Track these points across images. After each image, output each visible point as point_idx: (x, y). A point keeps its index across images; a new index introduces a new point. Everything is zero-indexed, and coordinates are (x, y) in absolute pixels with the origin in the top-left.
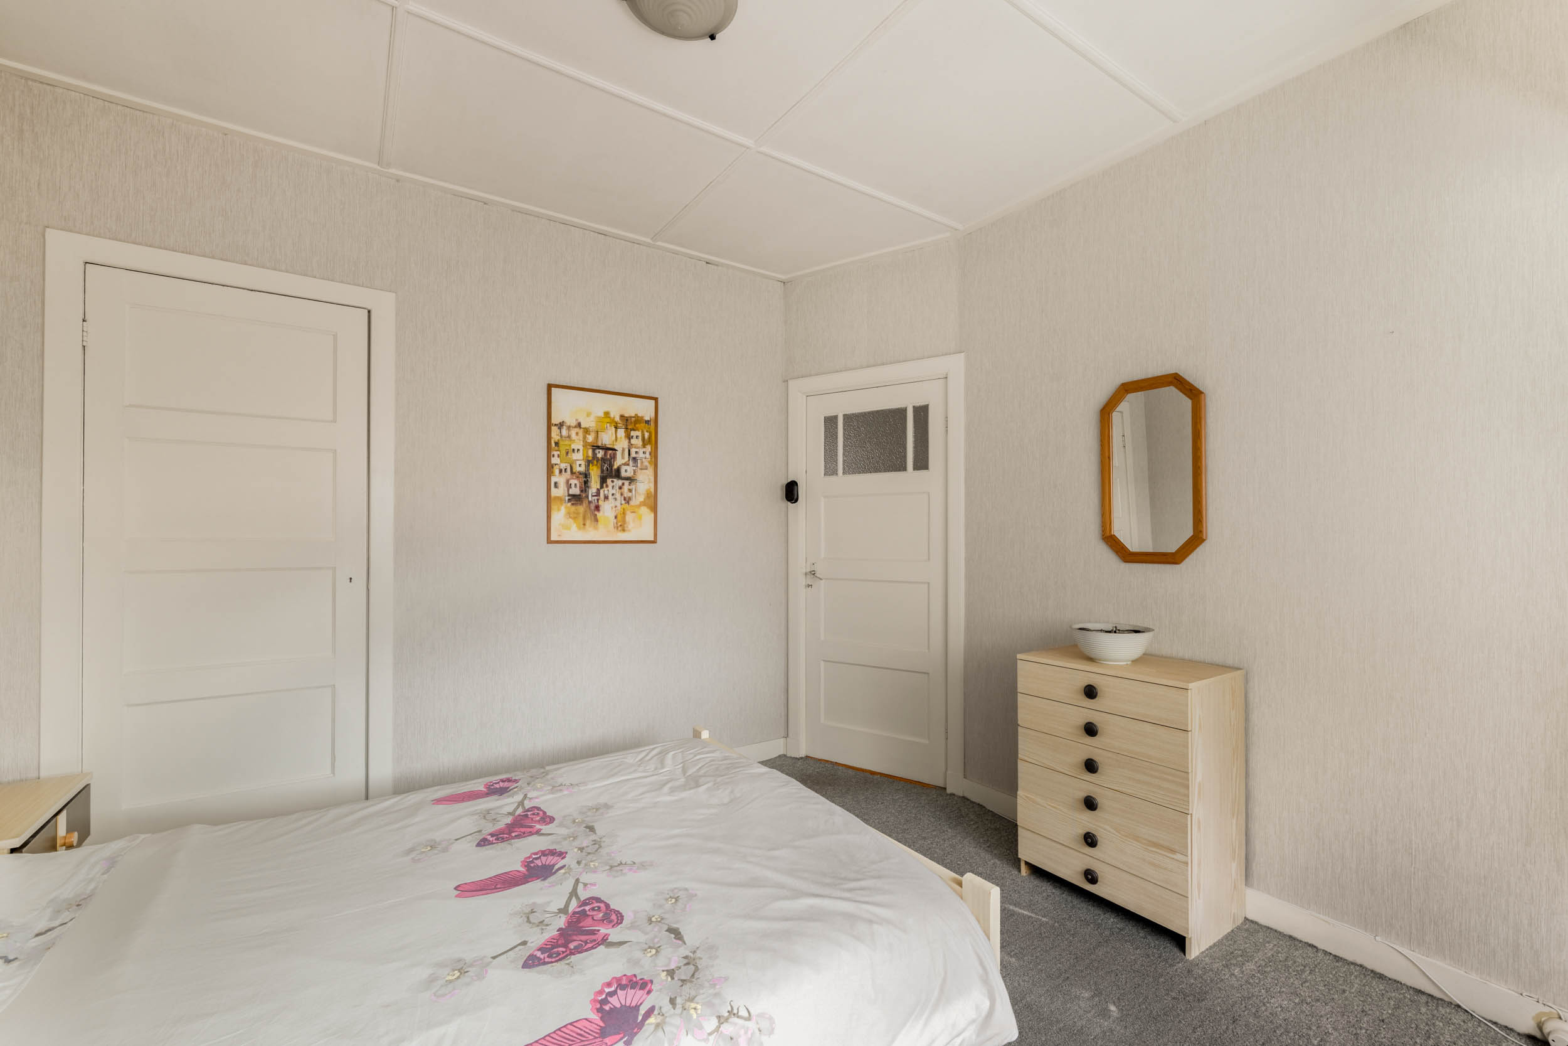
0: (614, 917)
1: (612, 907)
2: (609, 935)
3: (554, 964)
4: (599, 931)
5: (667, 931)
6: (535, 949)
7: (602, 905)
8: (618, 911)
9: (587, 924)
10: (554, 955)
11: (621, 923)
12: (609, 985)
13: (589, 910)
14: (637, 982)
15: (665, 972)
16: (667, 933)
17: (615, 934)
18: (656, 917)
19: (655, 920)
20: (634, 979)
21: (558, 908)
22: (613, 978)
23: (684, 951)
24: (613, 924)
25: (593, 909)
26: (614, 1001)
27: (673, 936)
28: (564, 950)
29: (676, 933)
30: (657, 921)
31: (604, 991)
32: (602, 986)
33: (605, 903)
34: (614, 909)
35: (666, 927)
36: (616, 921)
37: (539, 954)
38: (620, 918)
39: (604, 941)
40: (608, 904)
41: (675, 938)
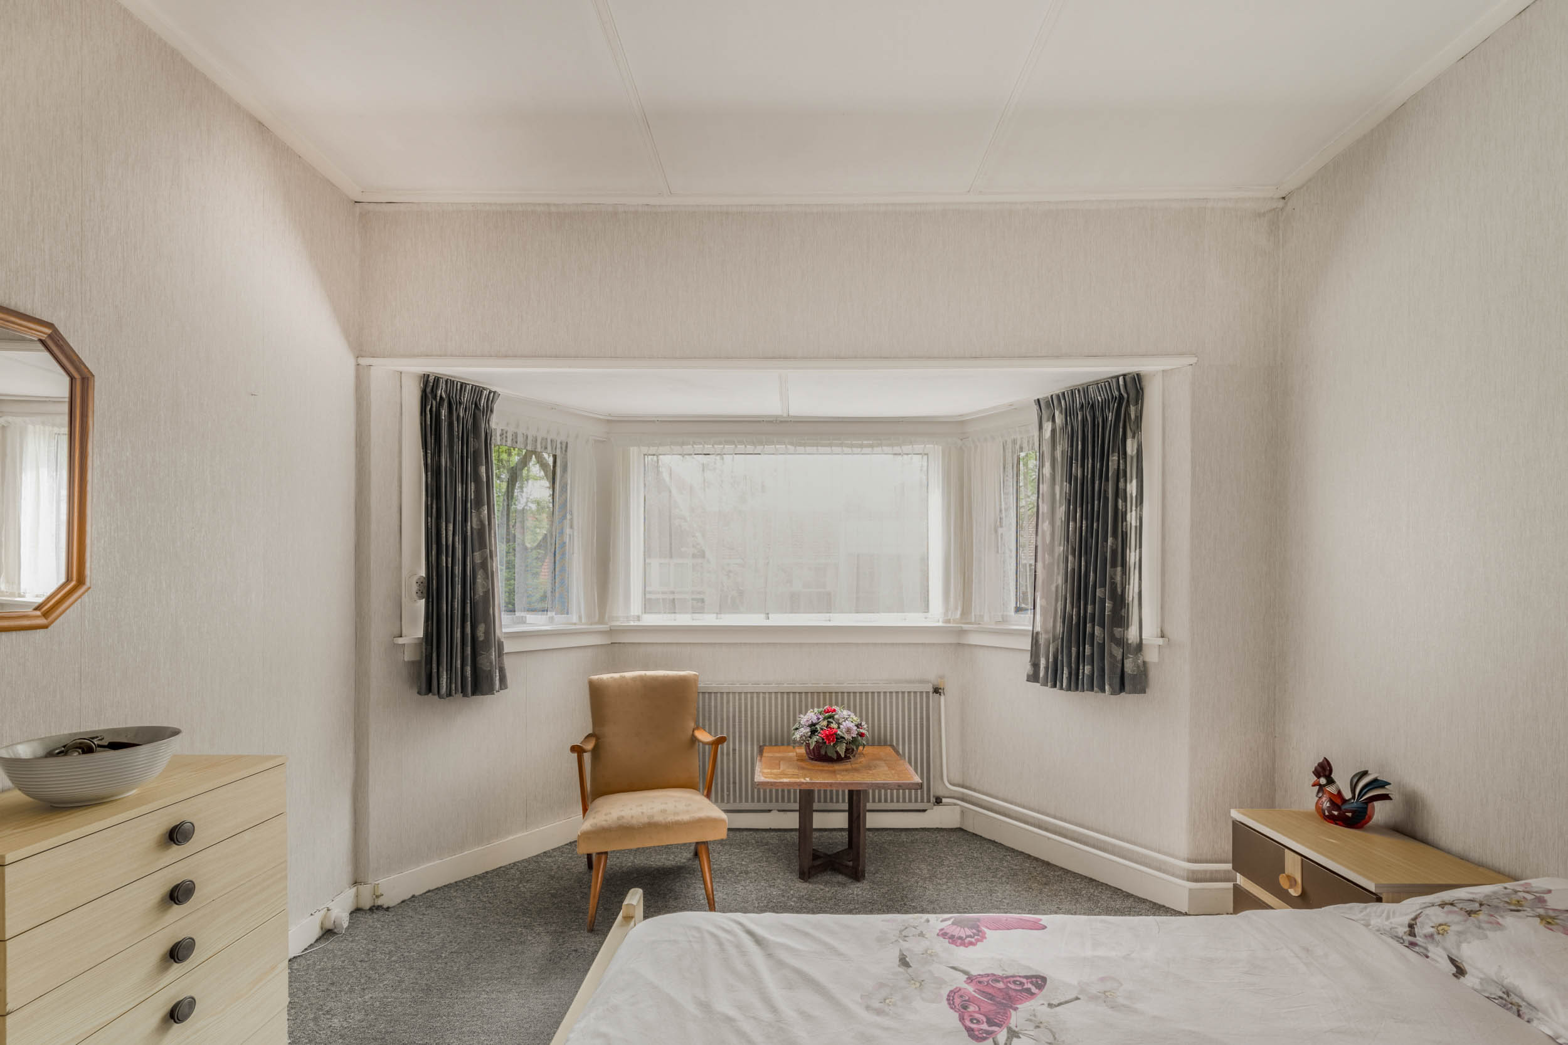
0: (958, 1001)
1: (957, 1015)
2: (965, 982)
3: (1018, 974)
4: (975, 991)
5: (910, 966)
6: (1039, 996)
7: (968, 1023)
8: (952, 1008)
9: (988, 1006)
10: (1018, 983)
11: (951, 991)
12: (971, 944)
13: (983, 1023)
14: (950, 938)
15: (926, 936)
16: (911, 964)
17: (960, 981)
18: (914, 986)
19: (916, 983)
20: (951, 941)
21: (1020, 1039)
22: (967, 947)
23: (905, 945)
24: (959, 993)
25: (978, 1022)
26: (969, 932)
27: (907, 959)
28: (1009, 985)
29: (904, 962)
30: (916, 981)
31: (975, 940)
32: (976, 944)
33: (963, 1024)
34: (956, 1011)
35: (910, 970)
36: (956, 996)
37: (1034, 989)
38: (950, 999)
39: (970, 979)
40: (960, 1021)
41: (907, 957)
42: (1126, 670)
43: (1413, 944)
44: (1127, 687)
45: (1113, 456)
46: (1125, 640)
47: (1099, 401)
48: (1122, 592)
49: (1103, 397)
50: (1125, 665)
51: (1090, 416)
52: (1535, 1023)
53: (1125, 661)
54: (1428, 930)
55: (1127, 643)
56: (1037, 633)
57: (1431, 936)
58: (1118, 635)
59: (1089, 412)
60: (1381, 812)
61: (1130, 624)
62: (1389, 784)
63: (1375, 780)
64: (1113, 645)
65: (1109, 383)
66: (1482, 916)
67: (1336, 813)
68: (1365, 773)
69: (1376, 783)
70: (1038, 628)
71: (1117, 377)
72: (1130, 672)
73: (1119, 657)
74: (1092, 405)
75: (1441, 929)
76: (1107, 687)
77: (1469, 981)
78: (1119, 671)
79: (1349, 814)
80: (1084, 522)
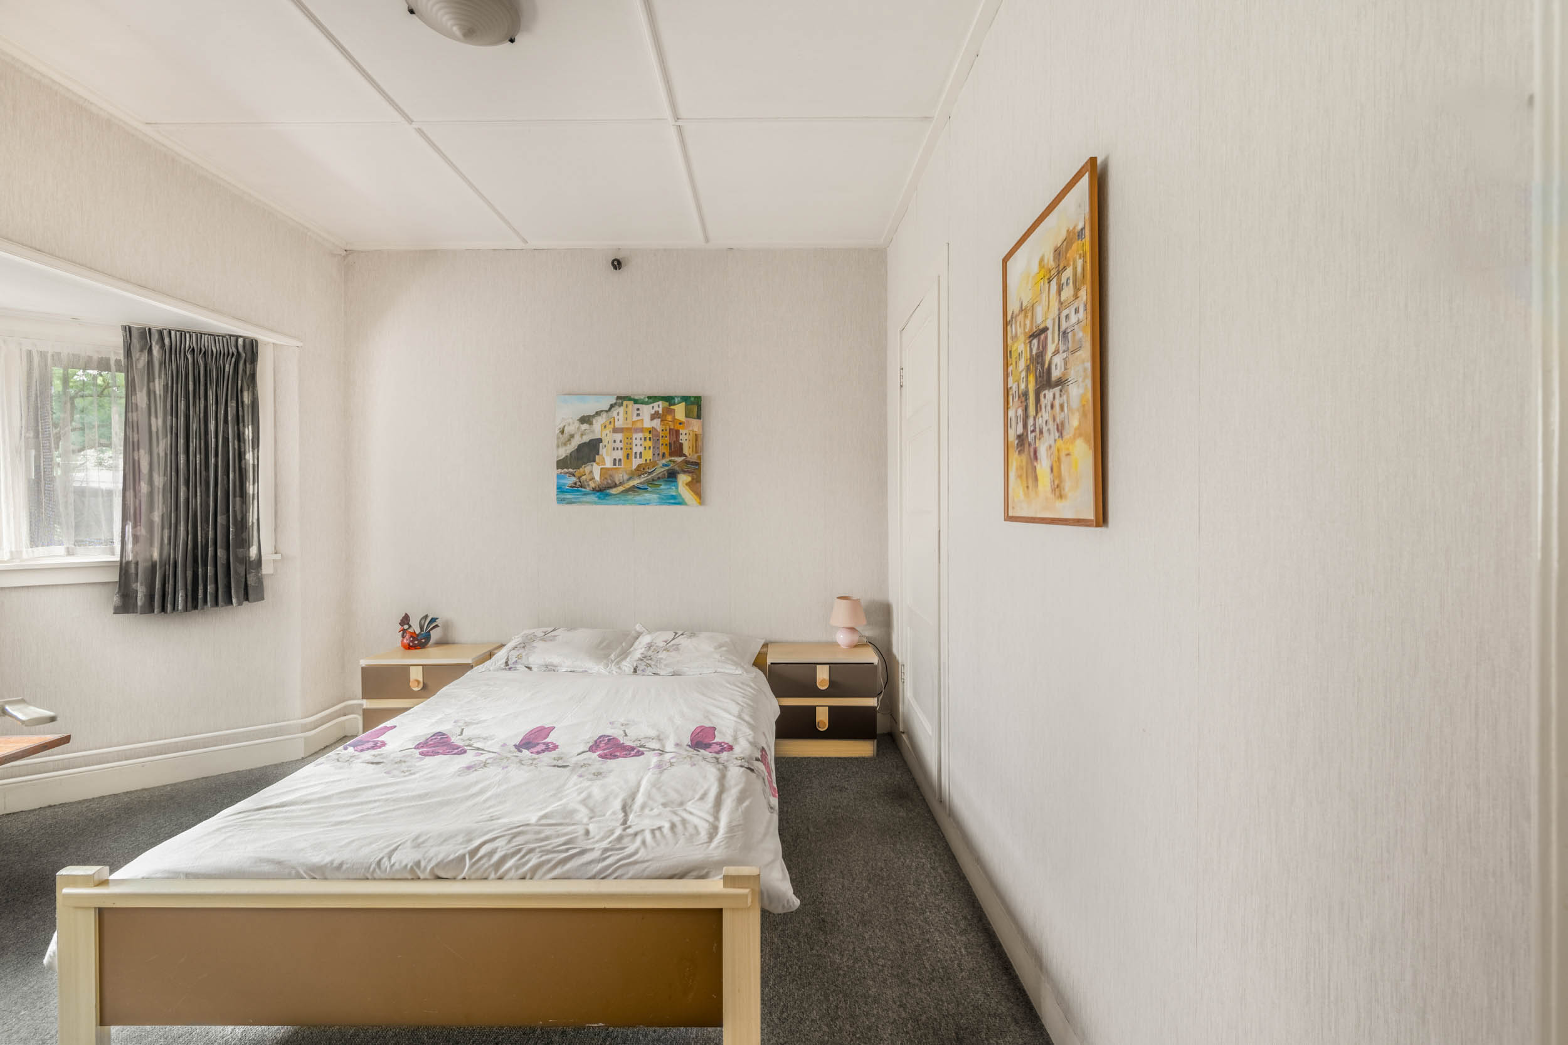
42: (249, 583)
43: (510, 669)
44: (251, 598)
45: (231, 403)
46: (247, 558)
47: (212, 351)
48: (242, 519)
49: (218, 349)
50: (248, 579)
51: (202, 361)
52: (559, 671)
53: (248, 576)
54: (514, 660)
55: (250, 562)
56: (128, 563)
57: (516, 662)
58: (240, 556)
59: (202, 358)
60: (435, 635)
61: (251, 544)
62: (437, 619)
63: (432, 618)
64: (238, 564)
65: (227, 340)
66: (527, 646)
67: (416, 642)
68: (426, 617)
69: (433, 620)
70: (130, 557)
71: (237, 337)
72: (253, 585)
73: (243, 573)
74: (205, 353)
75: (519, 657)
76: (234, 600)
77: (535, 669)
78: (243, 586)
79: (423, 641)
80: (198, 456)
